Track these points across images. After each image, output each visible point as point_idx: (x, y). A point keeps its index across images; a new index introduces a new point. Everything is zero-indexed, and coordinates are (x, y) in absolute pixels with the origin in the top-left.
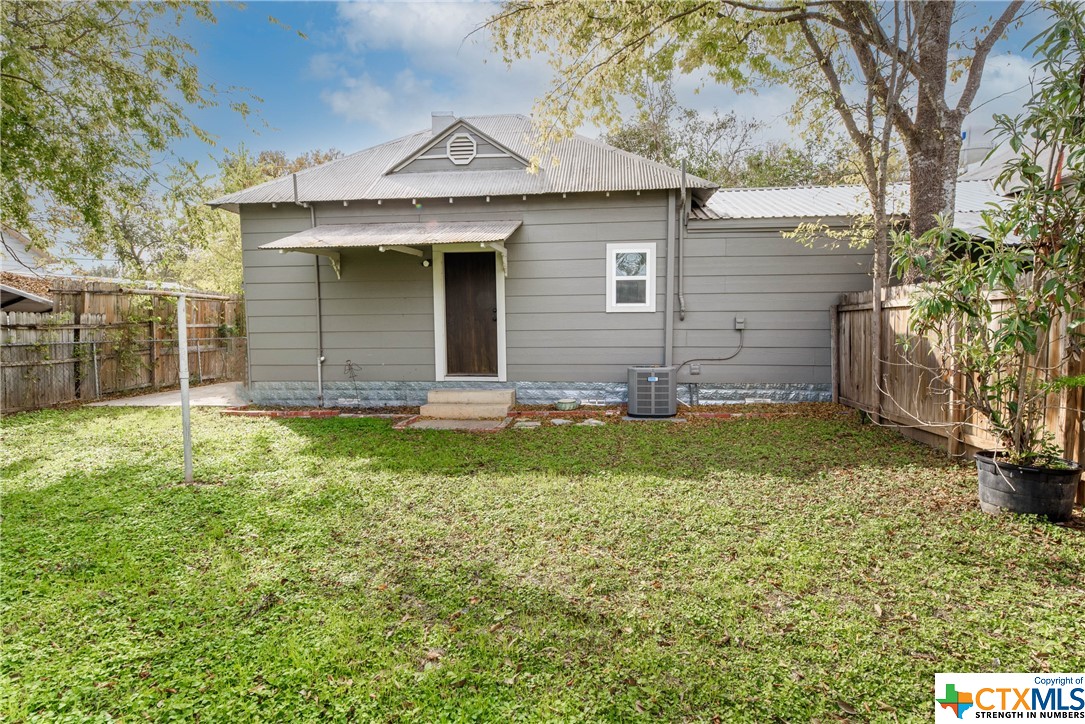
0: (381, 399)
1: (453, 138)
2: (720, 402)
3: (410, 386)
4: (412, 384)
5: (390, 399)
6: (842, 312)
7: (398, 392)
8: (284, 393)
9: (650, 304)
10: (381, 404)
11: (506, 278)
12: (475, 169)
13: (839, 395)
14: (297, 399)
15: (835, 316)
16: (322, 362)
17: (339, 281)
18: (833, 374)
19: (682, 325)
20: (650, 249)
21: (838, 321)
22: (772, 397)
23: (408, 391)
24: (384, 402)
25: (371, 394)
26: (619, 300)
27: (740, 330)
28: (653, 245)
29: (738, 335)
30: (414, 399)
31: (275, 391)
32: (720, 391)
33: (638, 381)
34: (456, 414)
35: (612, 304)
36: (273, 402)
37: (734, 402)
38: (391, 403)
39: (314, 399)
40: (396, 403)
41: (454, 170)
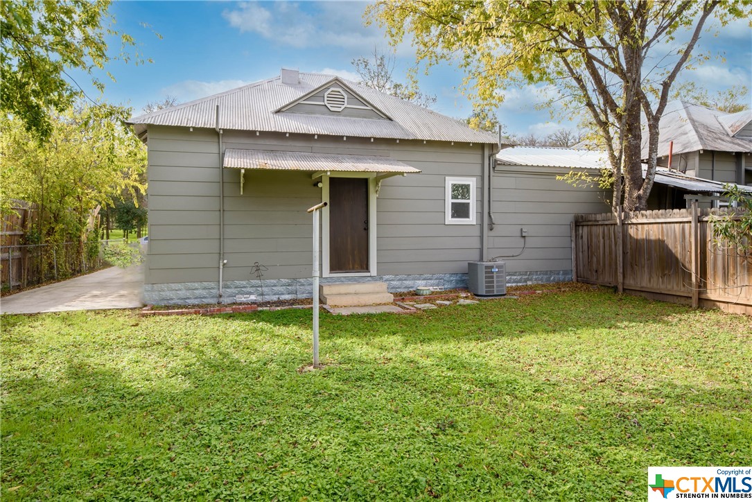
0: (274, 294)
1: (329, 91)
2: (514, 285)
3: (300, 282)
4: (302, 280)
5: (283, 294)
6: (579, 226)
7: (290, 288)
8: (183, 293)
9: (472, 219)
10: (275, 298)
11: (377, 198)
12: (345, 116)
13: (577, 277)
14: (196, 298)
15: (574, 228)
16: (224, 264)
17: (241, 196)
18: (574, 264)
19: (492, 233)
20: (472, 182)
21: (576, 231)
22: (541, 280)
23: (298, 287)
24: (277, 296)
25: (265, 290)
26: (453, 216)
27: (524, 237)
28: (474, 179)
29: (522, 240)
30: (303, 293)
31: (174, 292)
32: (513, 277)
33: (486, 272)
34: (356, 302)
35: (449, 220)
36: (172, 302)
37: (521, 284)
38: (283, 297)
39: (213, 297)
40: (287, 297)
41: (329, 115)
